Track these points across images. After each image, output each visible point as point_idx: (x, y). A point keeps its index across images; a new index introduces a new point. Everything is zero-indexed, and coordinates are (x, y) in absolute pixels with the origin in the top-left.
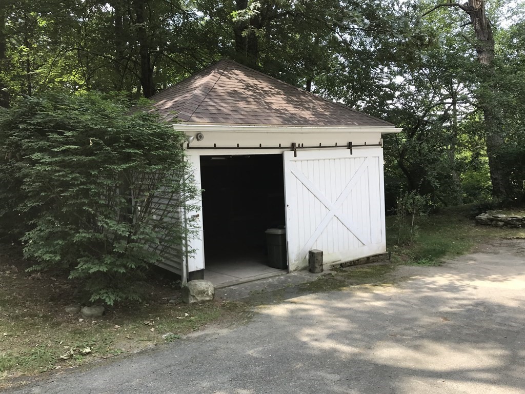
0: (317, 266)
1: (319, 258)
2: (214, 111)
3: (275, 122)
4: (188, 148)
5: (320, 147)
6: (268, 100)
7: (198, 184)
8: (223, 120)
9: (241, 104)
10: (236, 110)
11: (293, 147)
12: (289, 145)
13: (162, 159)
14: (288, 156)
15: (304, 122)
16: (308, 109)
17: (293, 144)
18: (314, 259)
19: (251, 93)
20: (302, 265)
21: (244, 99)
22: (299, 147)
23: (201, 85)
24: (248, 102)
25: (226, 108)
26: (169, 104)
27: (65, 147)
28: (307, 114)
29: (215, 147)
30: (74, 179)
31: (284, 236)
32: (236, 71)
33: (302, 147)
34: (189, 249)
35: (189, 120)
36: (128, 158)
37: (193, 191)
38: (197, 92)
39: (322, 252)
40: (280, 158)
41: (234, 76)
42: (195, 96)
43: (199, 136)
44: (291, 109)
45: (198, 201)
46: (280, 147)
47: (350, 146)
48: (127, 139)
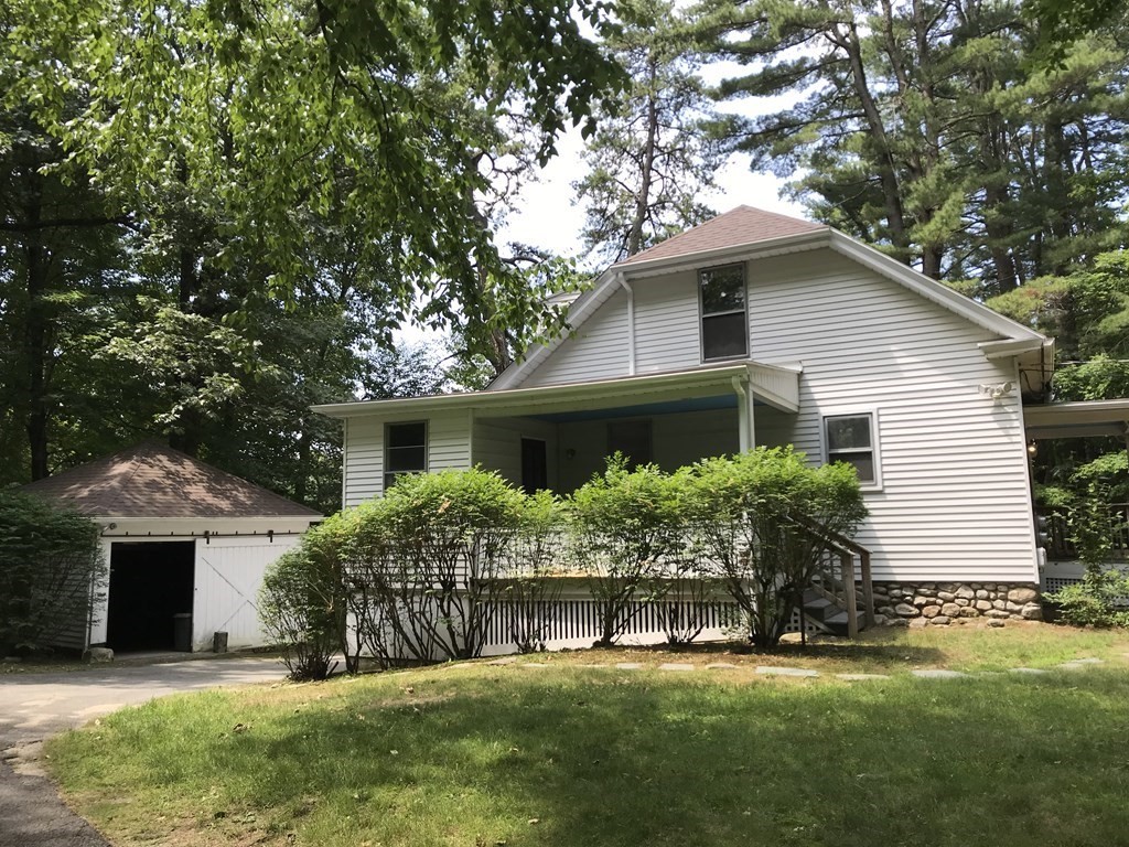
0: (221, 645)
1: (223, 638)
2: (129, 504)
3: (187, 513)
4: (102, 536)
5: (237, 534)
6: (188, 489)
7: (108, 563)
8: (136, 512)
9: (158, 496)
10: (151, 502)
11: (206, 535)
12: (202, 532)
13: (82, 547)
14: (200, 544)
15: (220, 512)
16: (228, 498)
17: (207, 533)
18: (219, 640)
19: (170, 482)
20: (208, 647)
21: (162, 490)
22: (213, 535)
23: (119, 474)
24: (165, 493)
25: (141, 500)
26: (85, 493)
27: (10, 538)
28: (225, 504)
29: (127, 535)
30: (16, 560)
31: (191, 619)
32: (160, 457)
33: (216, 535)
34: (94, 618)
35: (105, 514)
36: (57, 546)
37: (103, 571)
38: (114, 483)
39: (227, 634)
40: (192, 545)
41: (158, 463)
42: (112, 488)
43: (112, 526)
44: (210, 499)
45: (107, 579)
46: (192, 535)
47: (270, 534)
48: (59, 533)
